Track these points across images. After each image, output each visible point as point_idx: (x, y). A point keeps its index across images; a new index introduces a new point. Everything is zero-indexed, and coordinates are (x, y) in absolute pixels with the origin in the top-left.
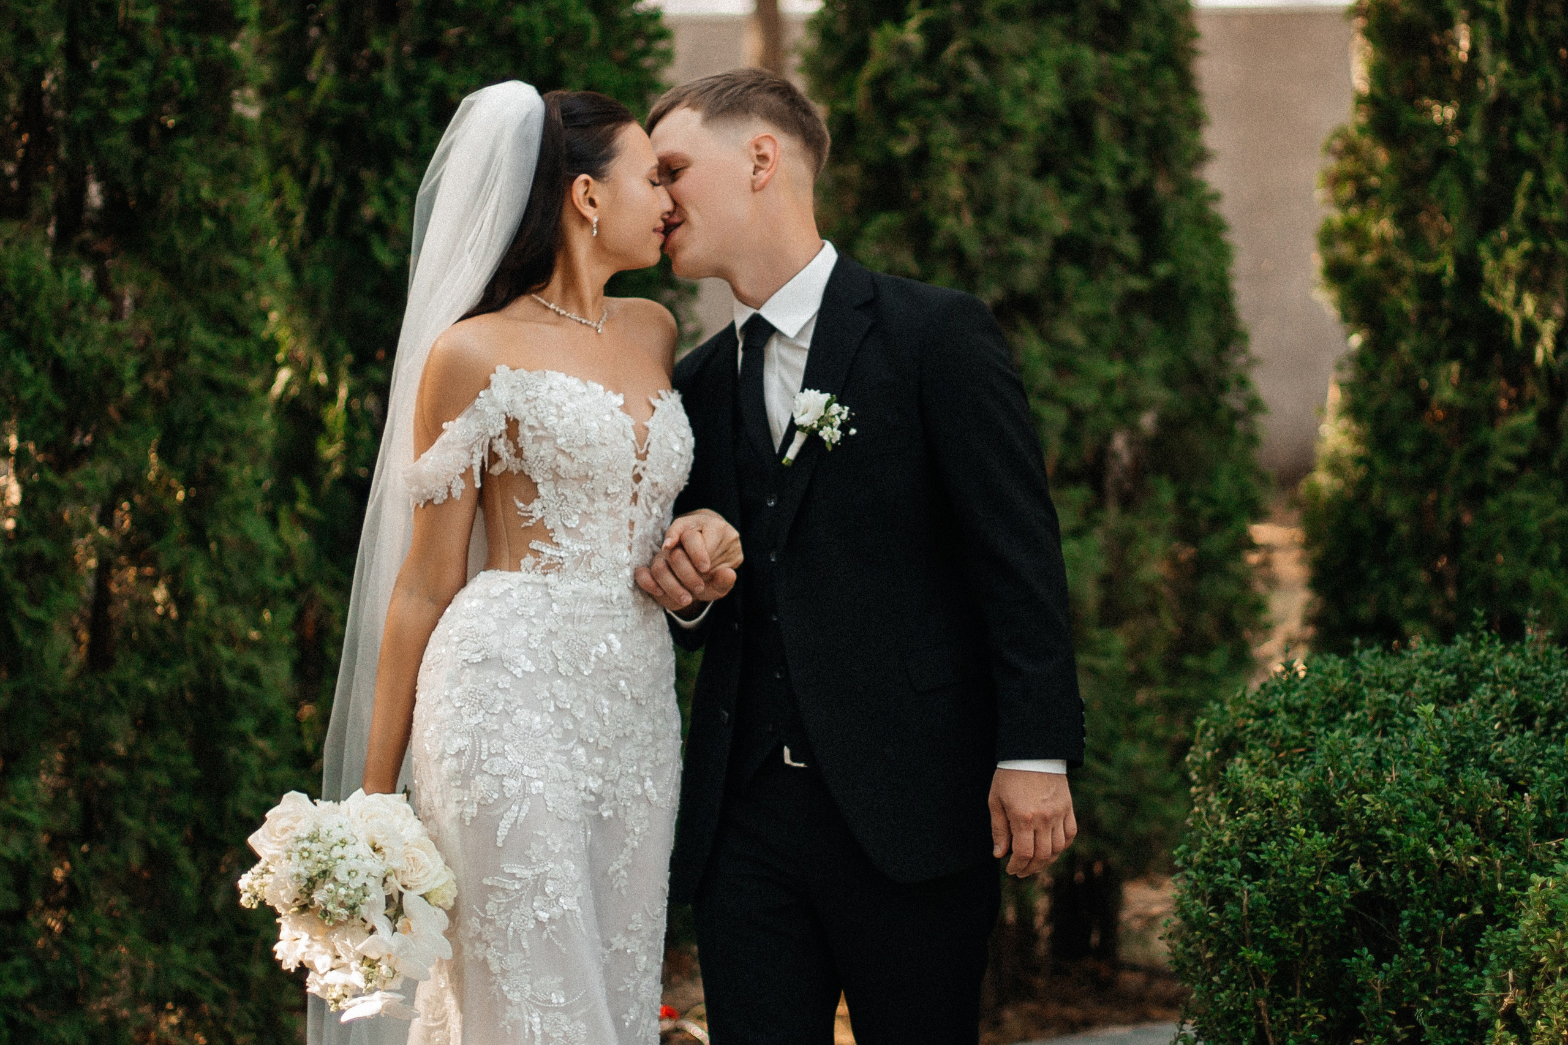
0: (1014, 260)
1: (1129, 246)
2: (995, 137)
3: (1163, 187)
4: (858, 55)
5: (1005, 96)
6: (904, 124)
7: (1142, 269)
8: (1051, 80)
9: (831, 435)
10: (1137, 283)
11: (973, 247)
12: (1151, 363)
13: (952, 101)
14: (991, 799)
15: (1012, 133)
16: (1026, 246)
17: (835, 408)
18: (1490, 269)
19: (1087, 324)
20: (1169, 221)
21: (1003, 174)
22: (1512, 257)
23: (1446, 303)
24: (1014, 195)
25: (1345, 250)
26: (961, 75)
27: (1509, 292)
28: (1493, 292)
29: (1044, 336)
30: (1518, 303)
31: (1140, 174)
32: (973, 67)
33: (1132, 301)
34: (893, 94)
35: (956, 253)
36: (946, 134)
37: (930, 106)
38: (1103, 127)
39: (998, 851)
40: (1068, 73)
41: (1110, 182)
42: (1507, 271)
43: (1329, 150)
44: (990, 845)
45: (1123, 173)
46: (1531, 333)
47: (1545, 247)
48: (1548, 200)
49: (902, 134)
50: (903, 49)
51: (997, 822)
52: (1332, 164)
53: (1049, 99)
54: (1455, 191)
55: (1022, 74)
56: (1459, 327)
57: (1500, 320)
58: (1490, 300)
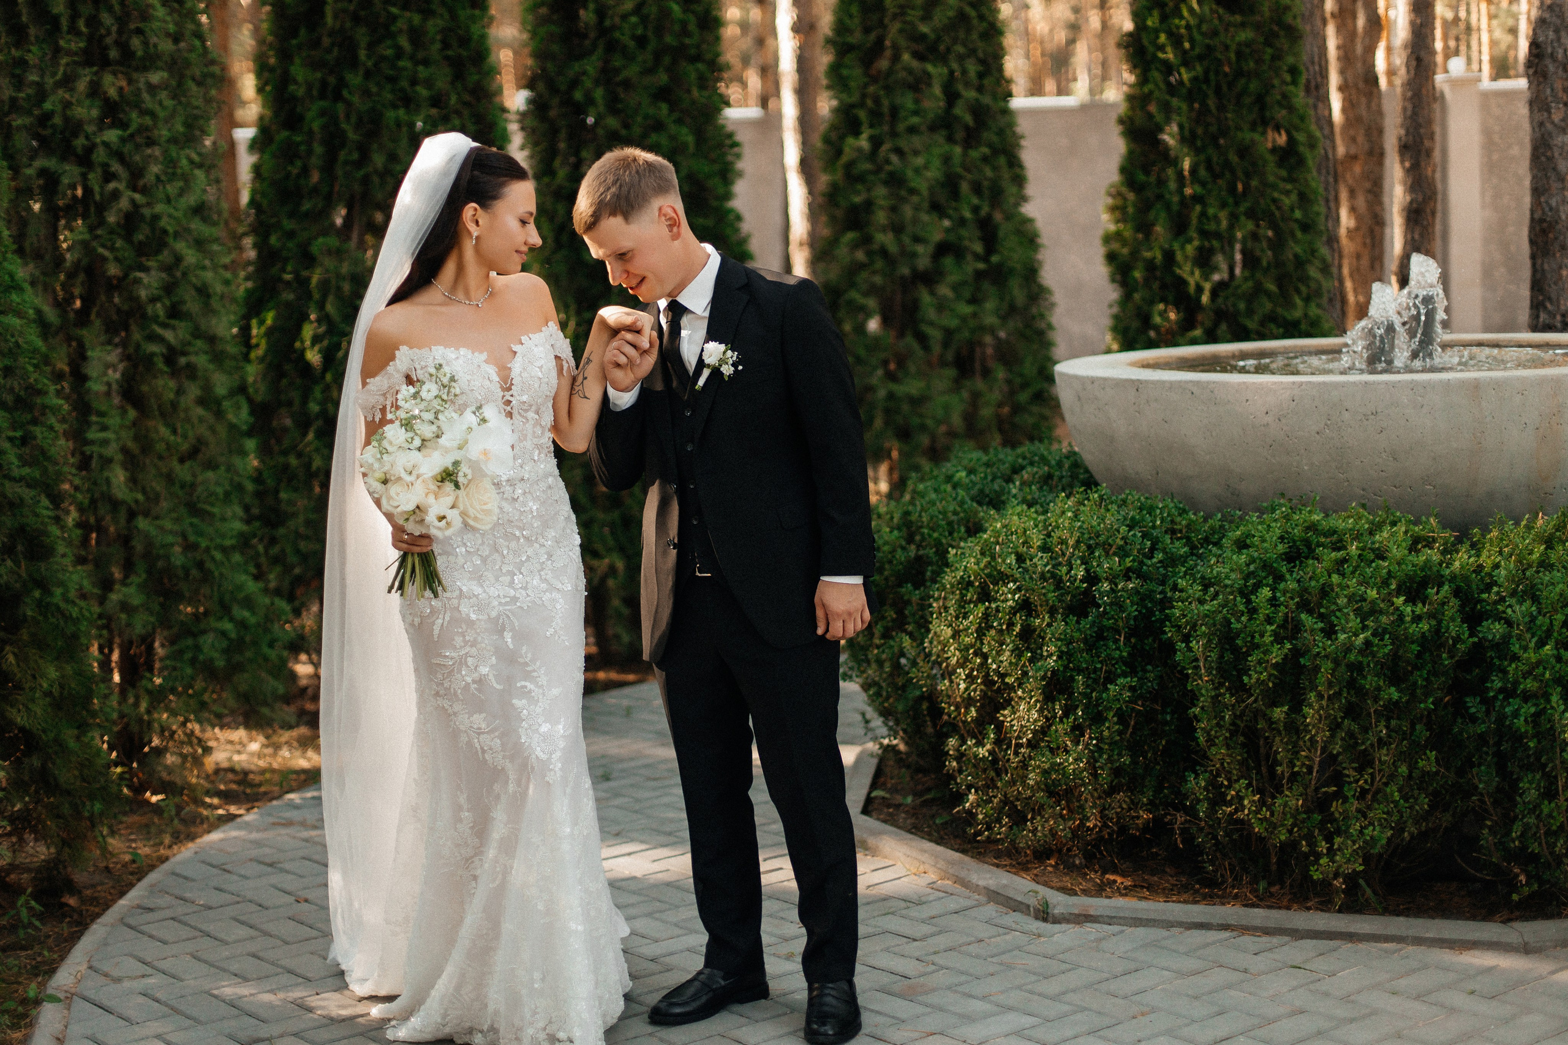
0: (914, 255)
1: (978, 248)
2: (903, 193)
3: (998, 216)
4: (839, 153)
5: (910, 173)
6: (859, 187)
7: (985, 259)
8: (936, 163)
9: (727, 370)
10: (981, 266)
11: (893, 248)
12: (990, 305)
13: (883, 176)
14: (816, 599)
15: (913, 191)
16: (920, 249)
17: (729, 353)
18: (1179, 257)
19: (955, 288)
20: (1001, 234)
21: (908, 211)
22: (1190, 249)
23: (1158, 273)
24: (915, 221)
25: (1115, 246)
26: (888, 162)
27: (1187, 267)
28: (1180, 268)
29: (932, 293)
30: (1192, 273)
31: (985, 210)
32: (894, 158)
33: (979, 275)
34: (855, 171)
35: (884, 252)
36: (880, 191)
37: (871, 177)
38: (965, 187)
39: (820, 631)
40: (947, 159)
41: (968, 214)
42: (1186, 257)
43: (1110, 194)
44: (816, 627)
45: (976, 210)
46: (1200, 289)
47: (1206, 244)
48: (1208, 219)
49: (858, 193)
50: (859, 150)
51: (820, 613)
52: (1110, 201)
53: (934, 173)
54: (1163, 215)
55: (919, 161)
56: (1164, 286)
57: (1183, 282)
58: (1178, 271)
